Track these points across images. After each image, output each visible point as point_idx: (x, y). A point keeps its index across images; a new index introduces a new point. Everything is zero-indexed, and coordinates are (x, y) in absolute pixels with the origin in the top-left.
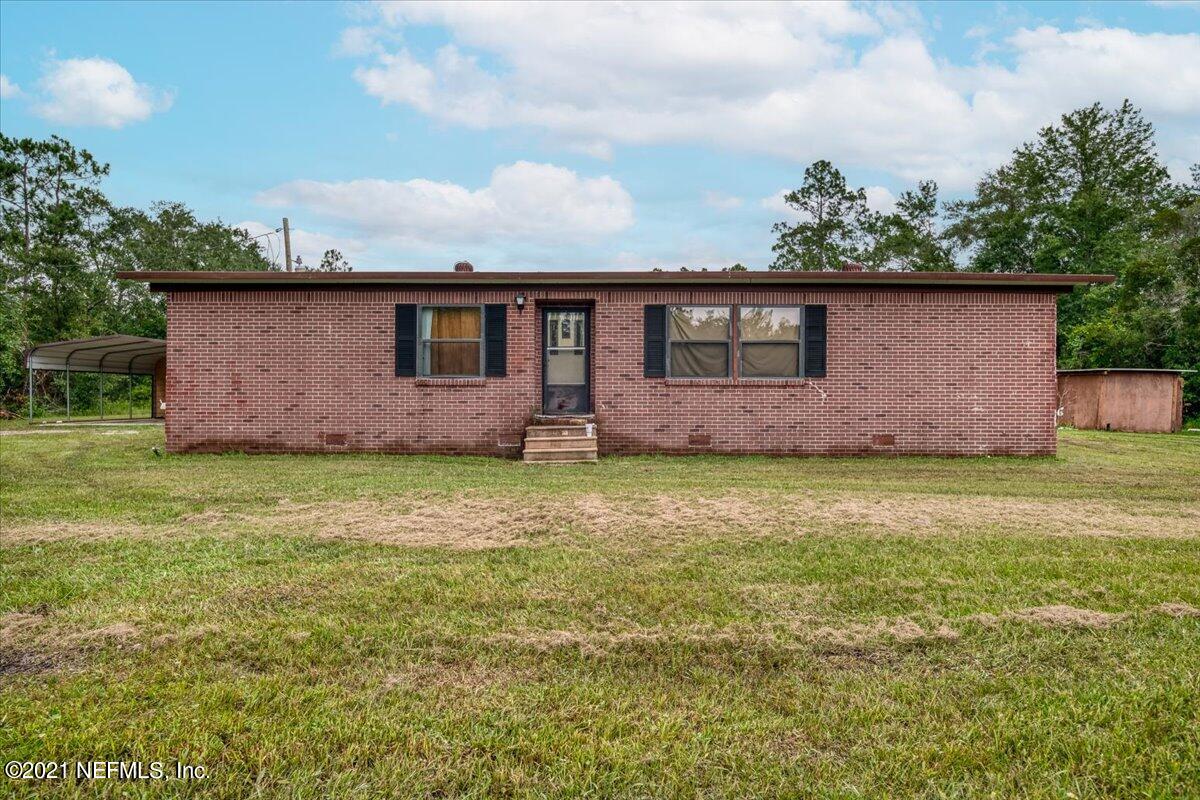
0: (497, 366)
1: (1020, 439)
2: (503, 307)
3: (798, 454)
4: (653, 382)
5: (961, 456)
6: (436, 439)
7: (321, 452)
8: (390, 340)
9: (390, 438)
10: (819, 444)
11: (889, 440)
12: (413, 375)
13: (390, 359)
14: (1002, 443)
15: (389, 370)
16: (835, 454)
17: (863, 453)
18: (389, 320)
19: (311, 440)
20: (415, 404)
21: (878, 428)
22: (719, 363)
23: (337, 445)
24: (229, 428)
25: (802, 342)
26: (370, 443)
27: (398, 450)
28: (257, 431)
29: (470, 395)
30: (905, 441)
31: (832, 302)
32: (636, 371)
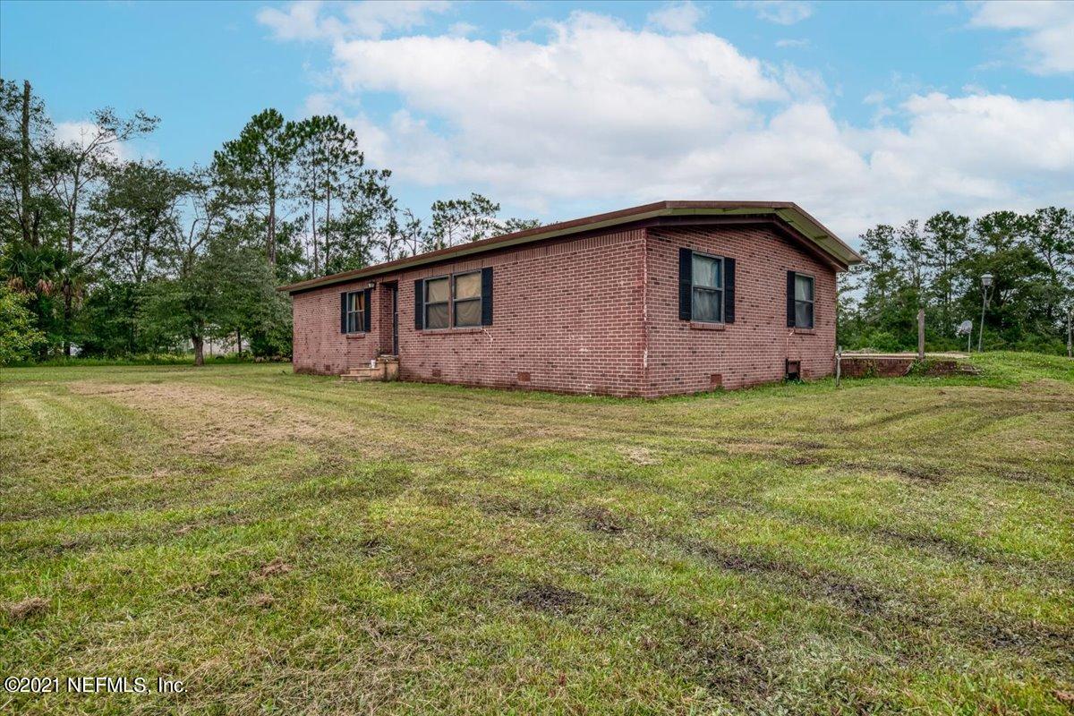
0: (368, 329)
1: (616, 380)
3: (479, 385)
4: (418, 332)
5: (573, 394)
7: (325, 375)
8: (340, 313)
9: (340, 368)
10: (490, 378)
11: (526, 376)
12: (346, 332)
13: (340, 323)
14: (602, 384)
15: (340, 330)
16: (498, 387)
17: (512, 387)
18: (340, 302)
19: (322, 368)
20: (346, 349)
21: (520, 366)
23: (328, 371)
24: (305, 361)
26: (336, 370)
28: (311, 363)
29: (361, 342)
30: (538, 378)
31: (496, 264)
32: (412, 325)
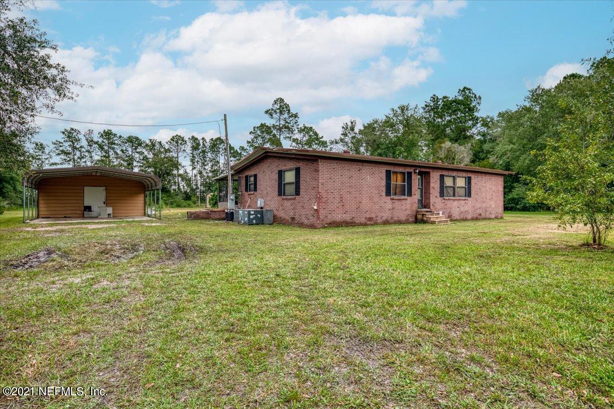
0: (410, 194)
1: (499, 214)
2: (411, 172)
3: (466, 219)
4: (442, 198)
5: (490, 219)
6: (395, 219)
7: (365, 225)
8: (384, 183)
9: (384, 219)
10: (469, 217)
11: (480, 215)
12: (390, 195)
13: (384, 189)
14: (496, 215)
15: (384, 194)
16: (472, 219)
17: (477, 219)
18: (384, 175)
19: (363, 220)
20: (390, 206)
21: (479, 211)
22: (451, 193)
23: (371, 222)
24: (339, 217)
25: (467, 187)
26: (379, 221)
27: (386, 223)
28: (347, 217)
29: (403, 202)
30: (483, 215)
31: (472, 176)
32: (438, 195)
